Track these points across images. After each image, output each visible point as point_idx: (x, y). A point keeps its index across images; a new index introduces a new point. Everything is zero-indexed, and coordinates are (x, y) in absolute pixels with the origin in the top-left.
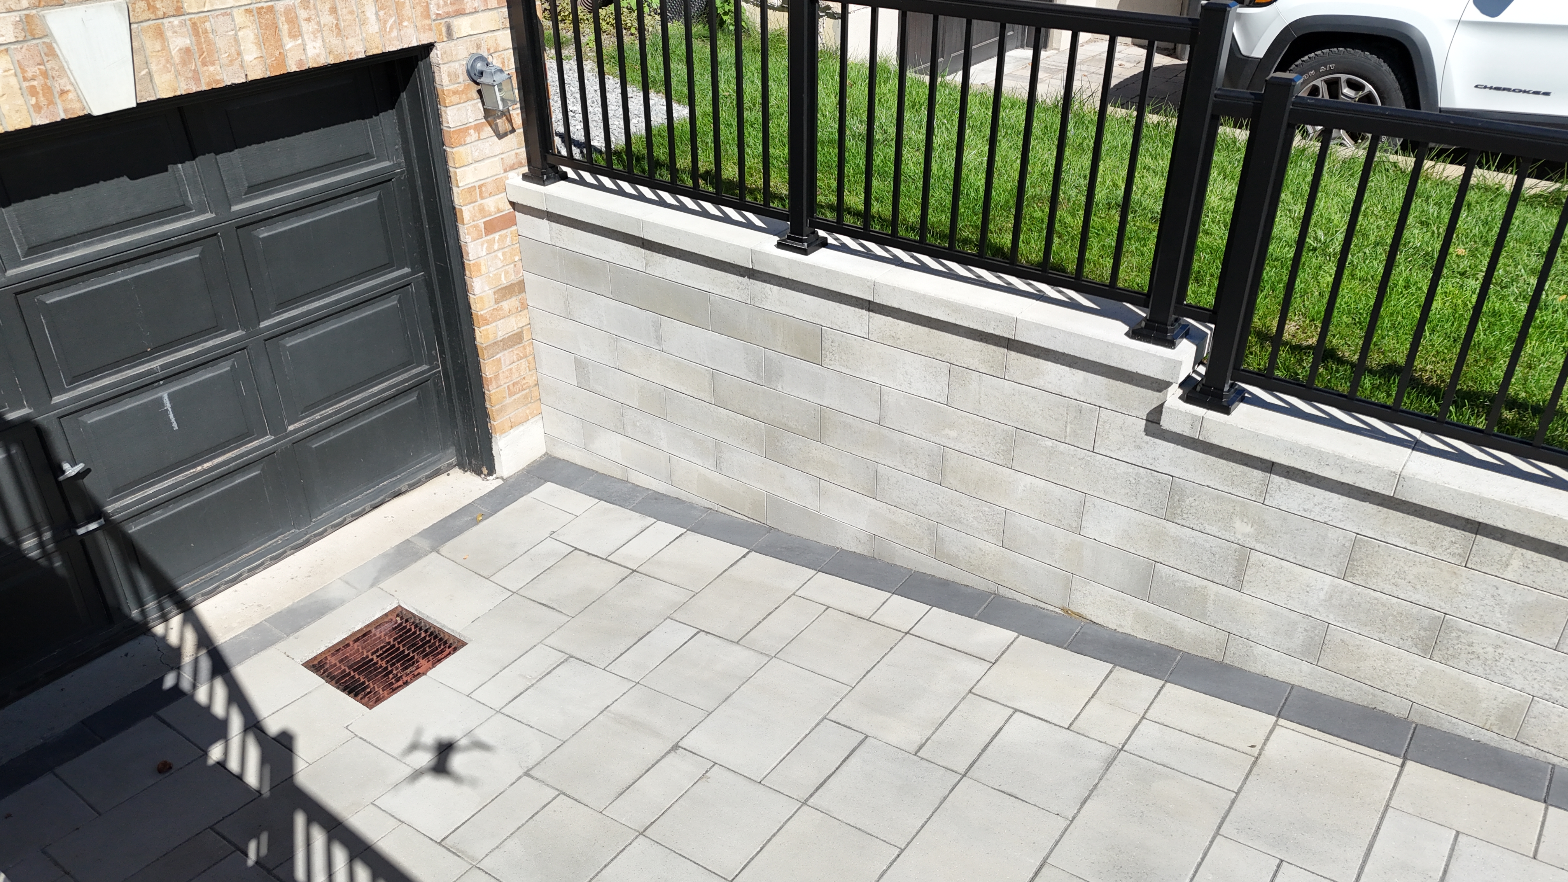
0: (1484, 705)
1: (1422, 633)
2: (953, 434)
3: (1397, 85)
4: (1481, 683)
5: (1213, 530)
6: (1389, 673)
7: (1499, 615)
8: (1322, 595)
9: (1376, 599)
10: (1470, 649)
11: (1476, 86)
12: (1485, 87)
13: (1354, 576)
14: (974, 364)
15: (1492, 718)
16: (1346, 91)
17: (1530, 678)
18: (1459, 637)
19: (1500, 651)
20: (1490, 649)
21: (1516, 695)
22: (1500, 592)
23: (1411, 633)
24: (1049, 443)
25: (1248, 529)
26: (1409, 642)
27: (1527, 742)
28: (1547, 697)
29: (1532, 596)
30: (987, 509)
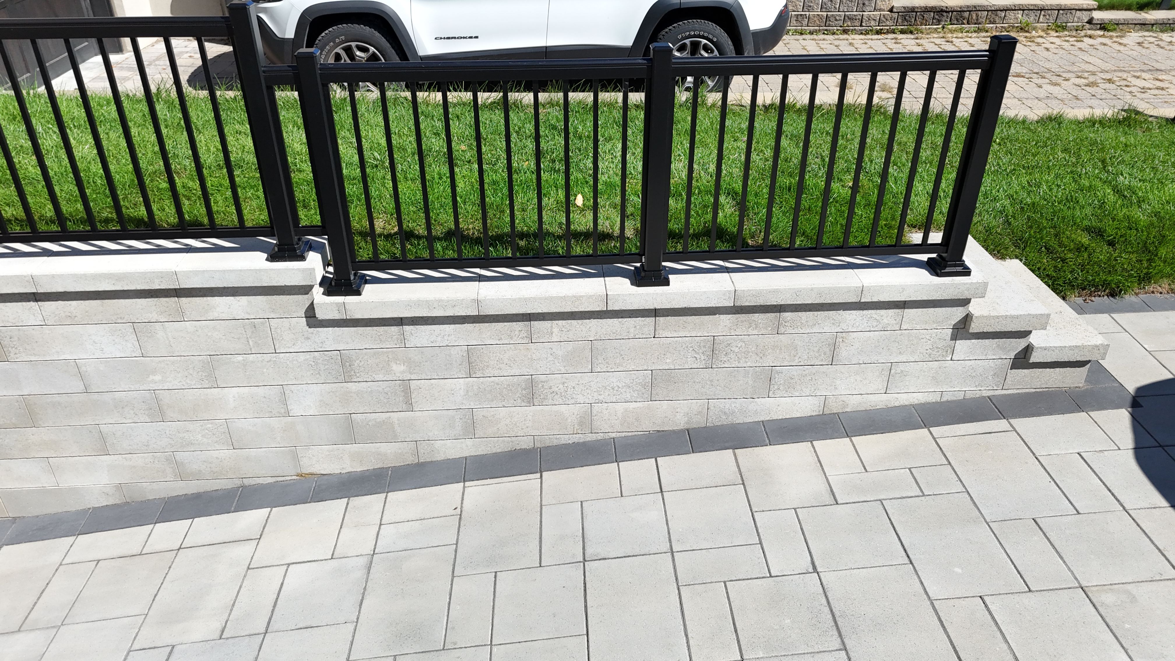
0: (569, 420)
1: (524, 392)
2: (158, 377)
3: (388, 45)
4: (563, 408)
5: (380, 377)
6: (516, 424)
7: (558, 364)
8: (462, 393)
9: (493, 382)
10: (551, 391)
11: (436, 39)
12: (441, 38)
13: (475, 373)
14: (154, 317)
15: (576, 426)
16: (358, 53)
17: (585, 394)
18: (543, 386)
19: (566, 385)
20: (561, 386)
21: (583, 407)
22: (554, 350)
23: (518, 395)
24: (240, 358)
25: (402, 368)
26: (519, 401)
27: (597, 431)
28: (597, 401)
29: (570, 346)
30: (210, 426)
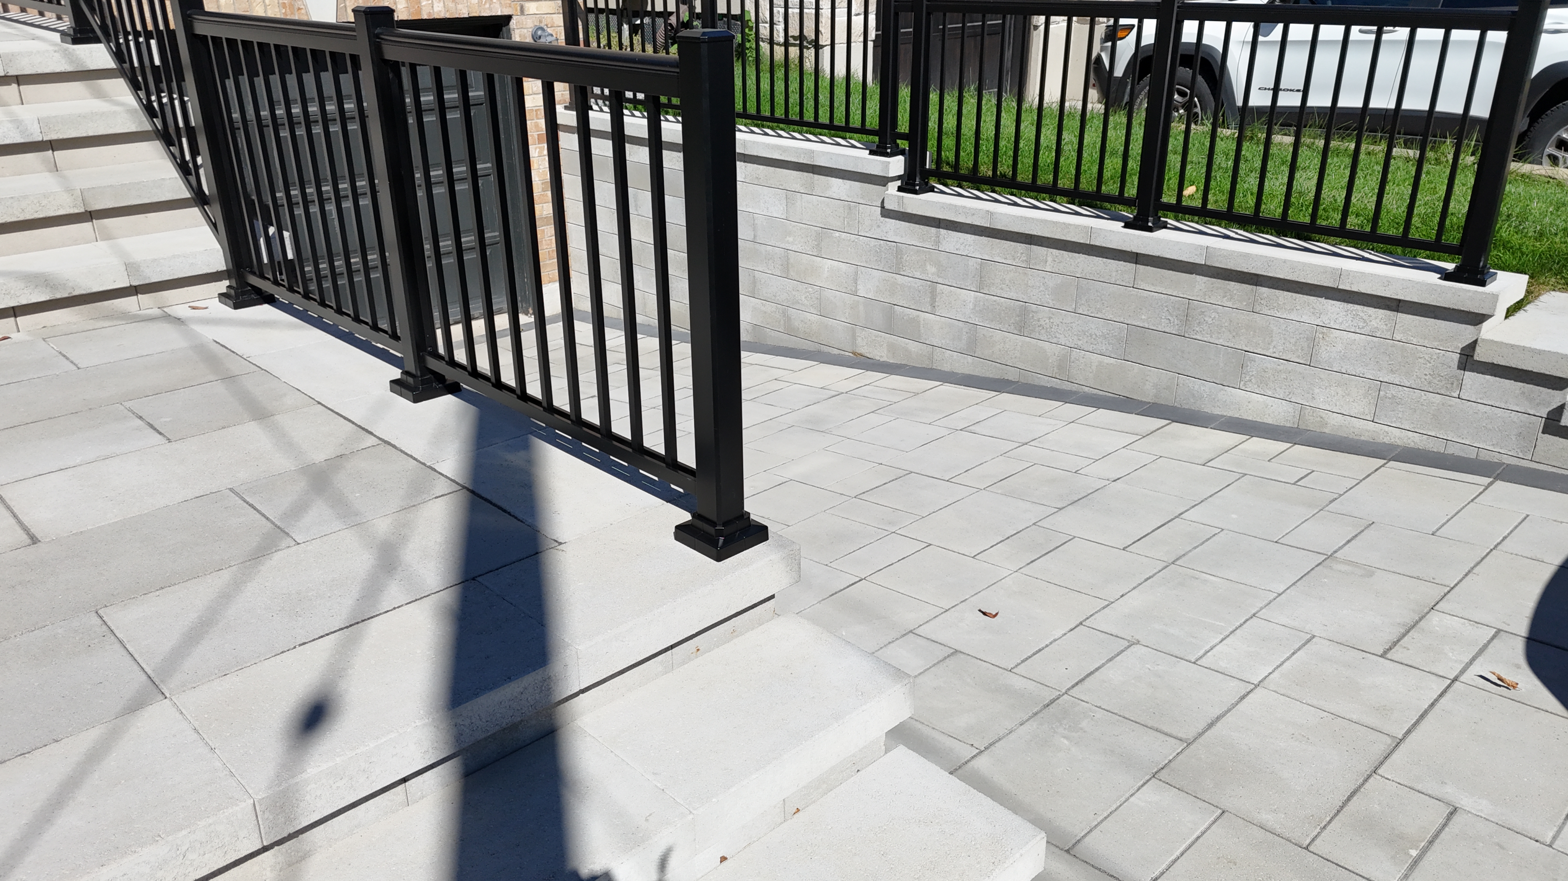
0: (1050, 361)
1: (1017, 319)
2: (791, 239)
3: (1209, 91)
4: (1047, 345)
5: (917, 275)
6: (1007, 351)
7: (1048, 296)
8: (971, 306)
9: (995, 301)
10: (1039, 323)
11: (1260, 89)
12: (1265, 89)
13: (983, 289)
14: (798, 188)
15: (1055, 369)
16: (1176, 96)
17: (1067, 336)
18: (1033, 317)
19: (1051, 321)
20: (1047, 321)
21: (1063, 349)
22: (1046, 280)
23: (1012, 321)
24: (837, 234)
25: (934, 270)
26: (1012, 327)
27: (1073, 381)
28: (1076, 346)
29: (1059, 279)
30: (810, 289)
